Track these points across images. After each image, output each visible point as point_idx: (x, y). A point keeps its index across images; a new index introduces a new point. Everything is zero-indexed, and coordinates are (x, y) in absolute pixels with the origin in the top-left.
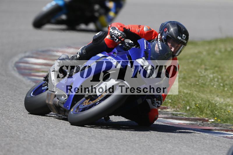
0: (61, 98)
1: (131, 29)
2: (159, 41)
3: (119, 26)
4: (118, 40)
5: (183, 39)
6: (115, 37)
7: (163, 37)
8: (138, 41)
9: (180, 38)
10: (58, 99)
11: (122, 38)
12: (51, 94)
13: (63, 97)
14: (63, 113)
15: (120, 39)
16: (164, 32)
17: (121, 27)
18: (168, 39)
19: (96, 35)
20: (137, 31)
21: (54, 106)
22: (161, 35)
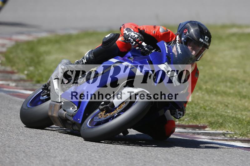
0: (68, 110)
1: (145, 31)
2: (178, 44)
3: (133, 27)
4: (135, 44)
5: (205, 41)
6: (132, 40)
7: (183, 39)
8: (157, 44)
9: (202, 41)
10: (65, 111)
11: (139, 41)
12: (55, 105)
13: (71, 109)
14: (71, 127)
15: (137, 42)
16: (183, 34)
17: (136, 28)
18: (188, 41)
19: (106, 37)
20: (152, 32)
21: (60, 118)
22: (180, 37)
